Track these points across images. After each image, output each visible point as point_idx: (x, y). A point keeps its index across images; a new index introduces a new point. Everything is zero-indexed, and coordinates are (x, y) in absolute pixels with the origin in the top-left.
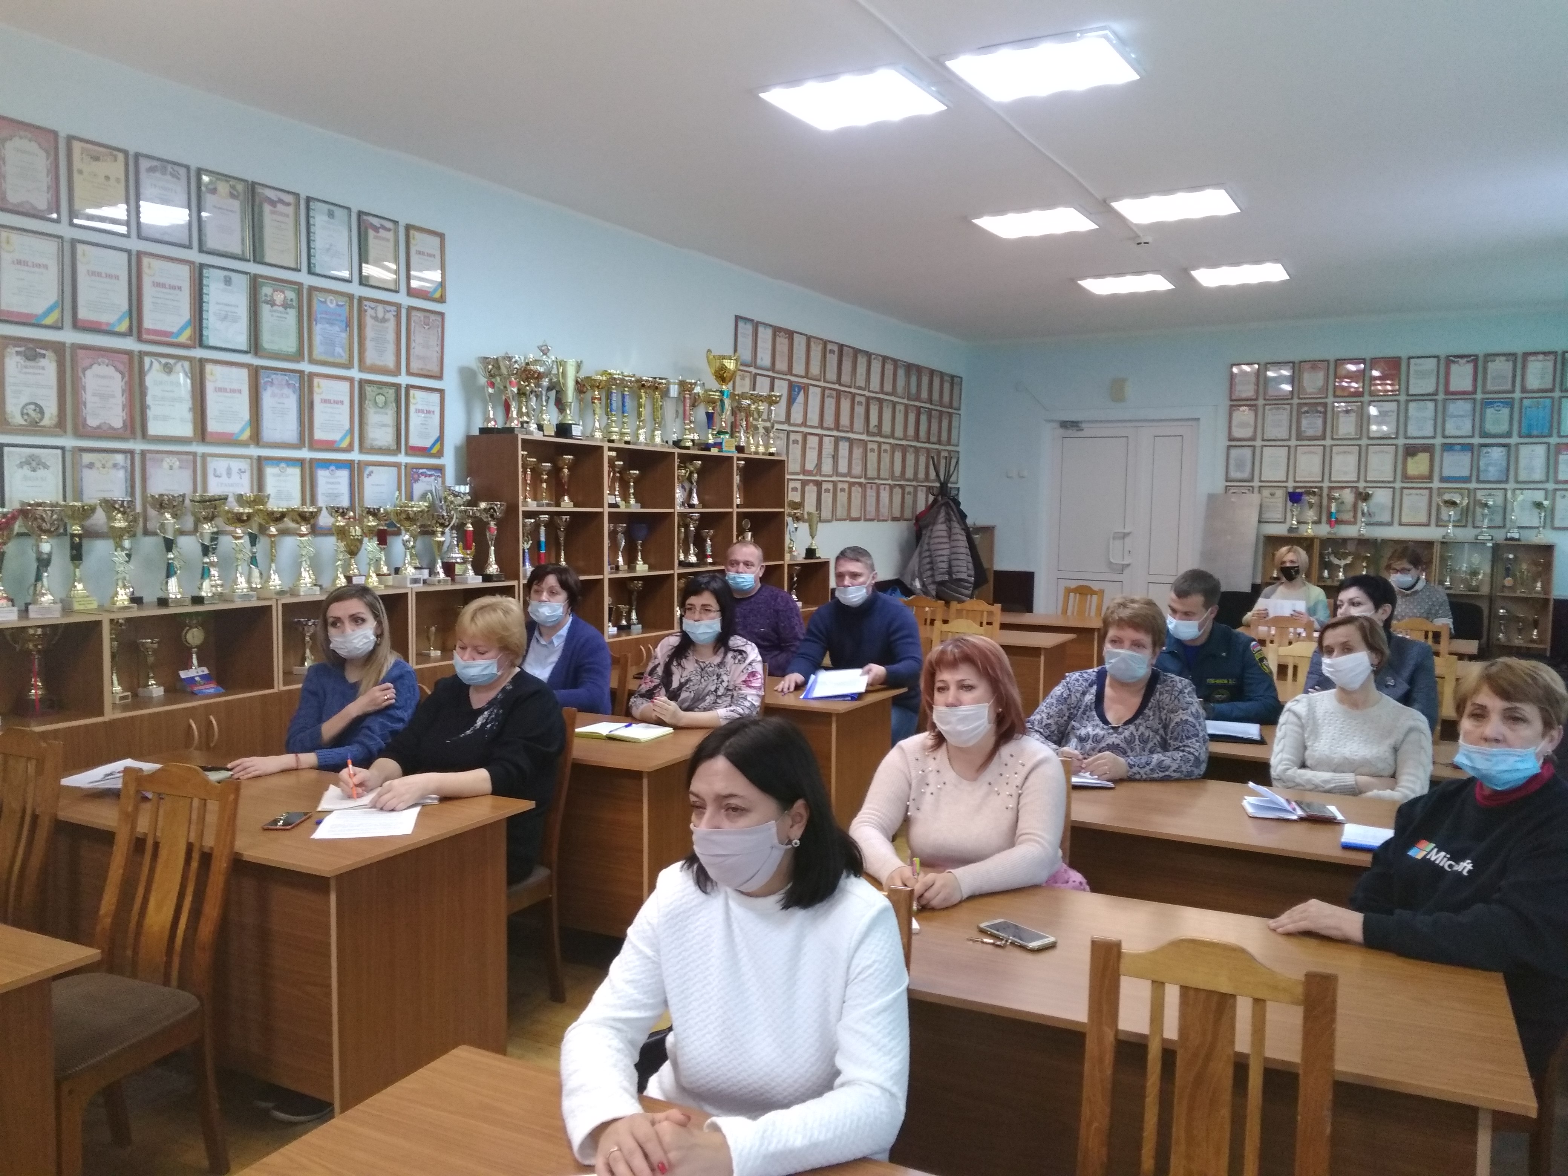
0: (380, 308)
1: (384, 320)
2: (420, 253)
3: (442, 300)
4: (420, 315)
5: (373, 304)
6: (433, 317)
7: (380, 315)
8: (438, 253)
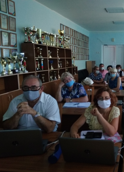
0: (4, 16)
1: (4, 19)
2: (10, 5)
3: (15, 15)
4: (11, 18)
5: (2, 15)
6: (14, 19)
7: (4, 17)
8: (13, 6)
